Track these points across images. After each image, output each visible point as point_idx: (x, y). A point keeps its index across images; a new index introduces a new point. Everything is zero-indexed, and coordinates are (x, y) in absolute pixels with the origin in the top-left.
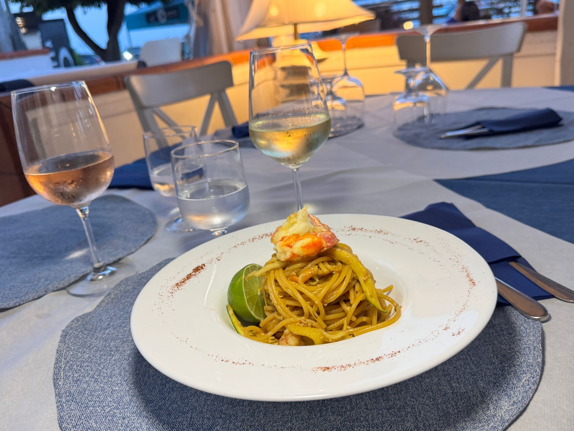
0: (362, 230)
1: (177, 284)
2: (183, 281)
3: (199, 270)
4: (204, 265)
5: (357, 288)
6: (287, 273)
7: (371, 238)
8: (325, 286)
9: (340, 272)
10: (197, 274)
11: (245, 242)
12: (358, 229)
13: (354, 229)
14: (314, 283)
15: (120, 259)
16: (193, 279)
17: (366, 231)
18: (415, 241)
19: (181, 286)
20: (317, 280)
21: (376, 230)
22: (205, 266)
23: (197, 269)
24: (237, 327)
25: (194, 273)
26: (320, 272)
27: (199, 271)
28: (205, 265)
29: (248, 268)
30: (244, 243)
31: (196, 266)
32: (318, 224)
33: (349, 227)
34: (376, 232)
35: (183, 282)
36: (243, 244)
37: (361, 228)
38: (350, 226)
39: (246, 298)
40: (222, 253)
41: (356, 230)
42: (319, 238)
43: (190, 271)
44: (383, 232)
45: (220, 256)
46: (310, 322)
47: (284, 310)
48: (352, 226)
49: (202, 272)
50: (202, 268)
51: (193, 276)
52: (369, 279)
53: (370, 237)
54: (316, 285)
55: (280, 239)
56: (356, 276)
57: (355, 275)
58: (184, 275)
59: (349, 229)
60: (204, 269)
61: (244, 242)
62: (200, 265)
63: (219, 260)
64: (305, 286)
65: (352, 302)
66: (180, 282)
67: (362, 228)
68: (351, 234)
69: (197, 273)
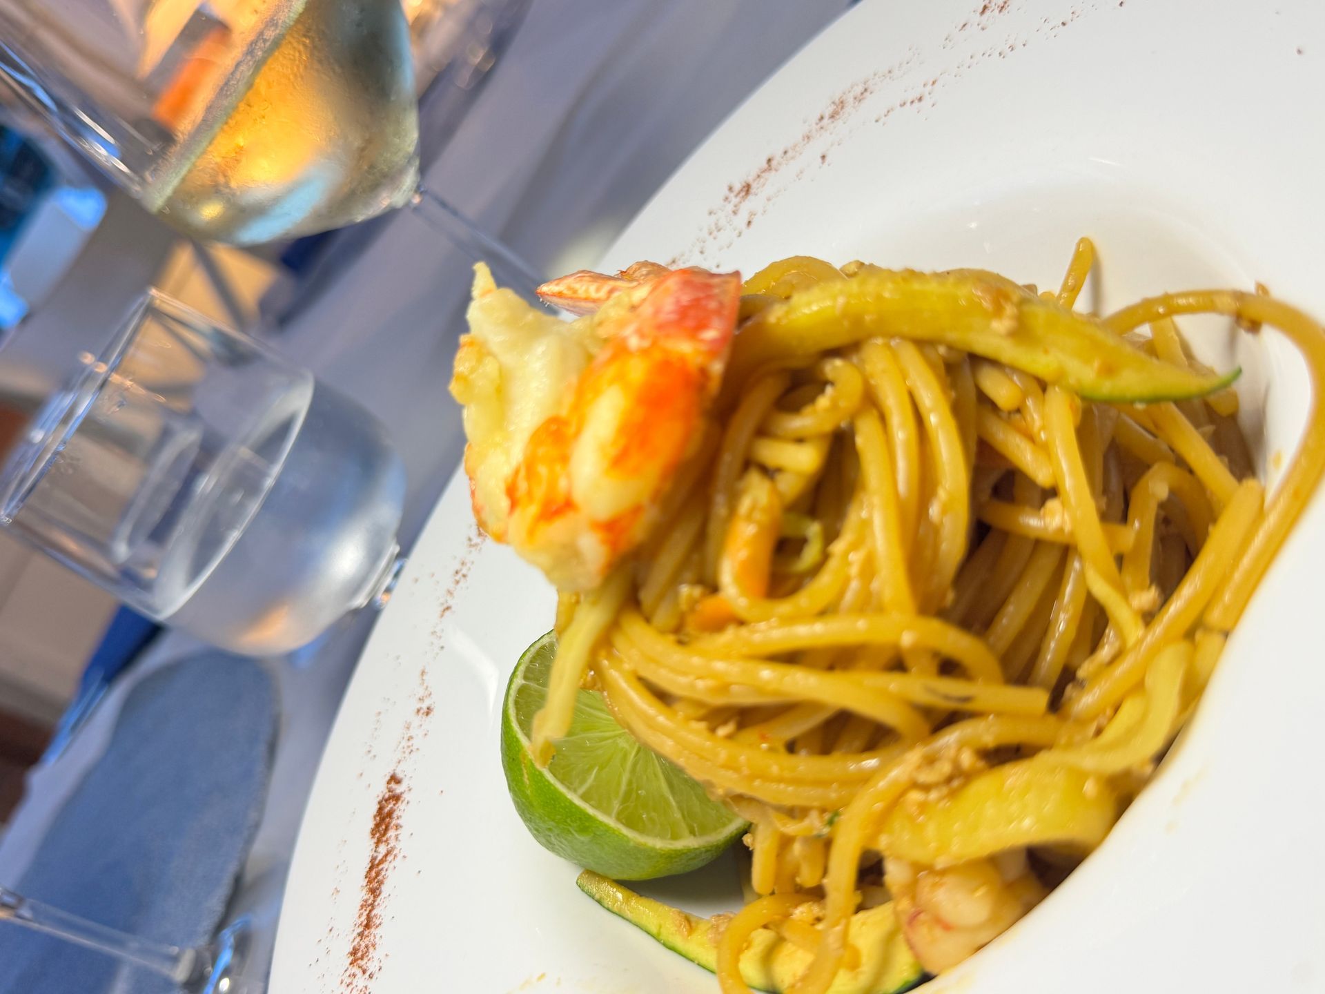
0: (774, 163)
1: (354, 952)
2: (364, 917)
3: (390, 814)
4: (394, 779)
5: (1001, 390)
7: (828, 160)
8: (867, 524)
9: (870, 401)
10: (392, 843)
11: (463, 564)
12: (759, 176)
13: (747, 189)
14: (810, 555)
16: (393, 876)
17: (790, 154)
18: (988, 13)
19: (371, 950)
20: (814, 530)
21: (822, 118)
22: (398, 782)
23: (384, 821)
24: (678, 942)
25: (383, 849)
26: (790, 486)
27: (394, 822)
28: (400, 775)
30: (464, 571)
31: (374, 808)
32: (598, 290)
33: (726, 199)
34: (826, 121)
35: (367, 926)
36: (464, 576)
37: (765, 165)
38: (726, 191)
39: (610, 822)
40: (423, 673)
41: (754, 186)
43: (364, 848)
44: (851, 100)
45: (421, 692)
46: (961, 745)
47: (797, 781)
48: (731, 189)
49: (405, 814)
50: (396, 798)
51: (385, 866)
52: (1026, 308)
53: (823, 157)
54: (825, 557)
55: (504, 503)
56: (950, 347)
57: (942, 350)
58: (356, 892)
59: (730, 207)
60: (406, 796)
61: (458, 567)
62: (380, 789)
63: (429, 711)
65: (1042, 476)
66: (361, 935)
67: (769, 161)
68: (752, 214)
69: (391, 833)
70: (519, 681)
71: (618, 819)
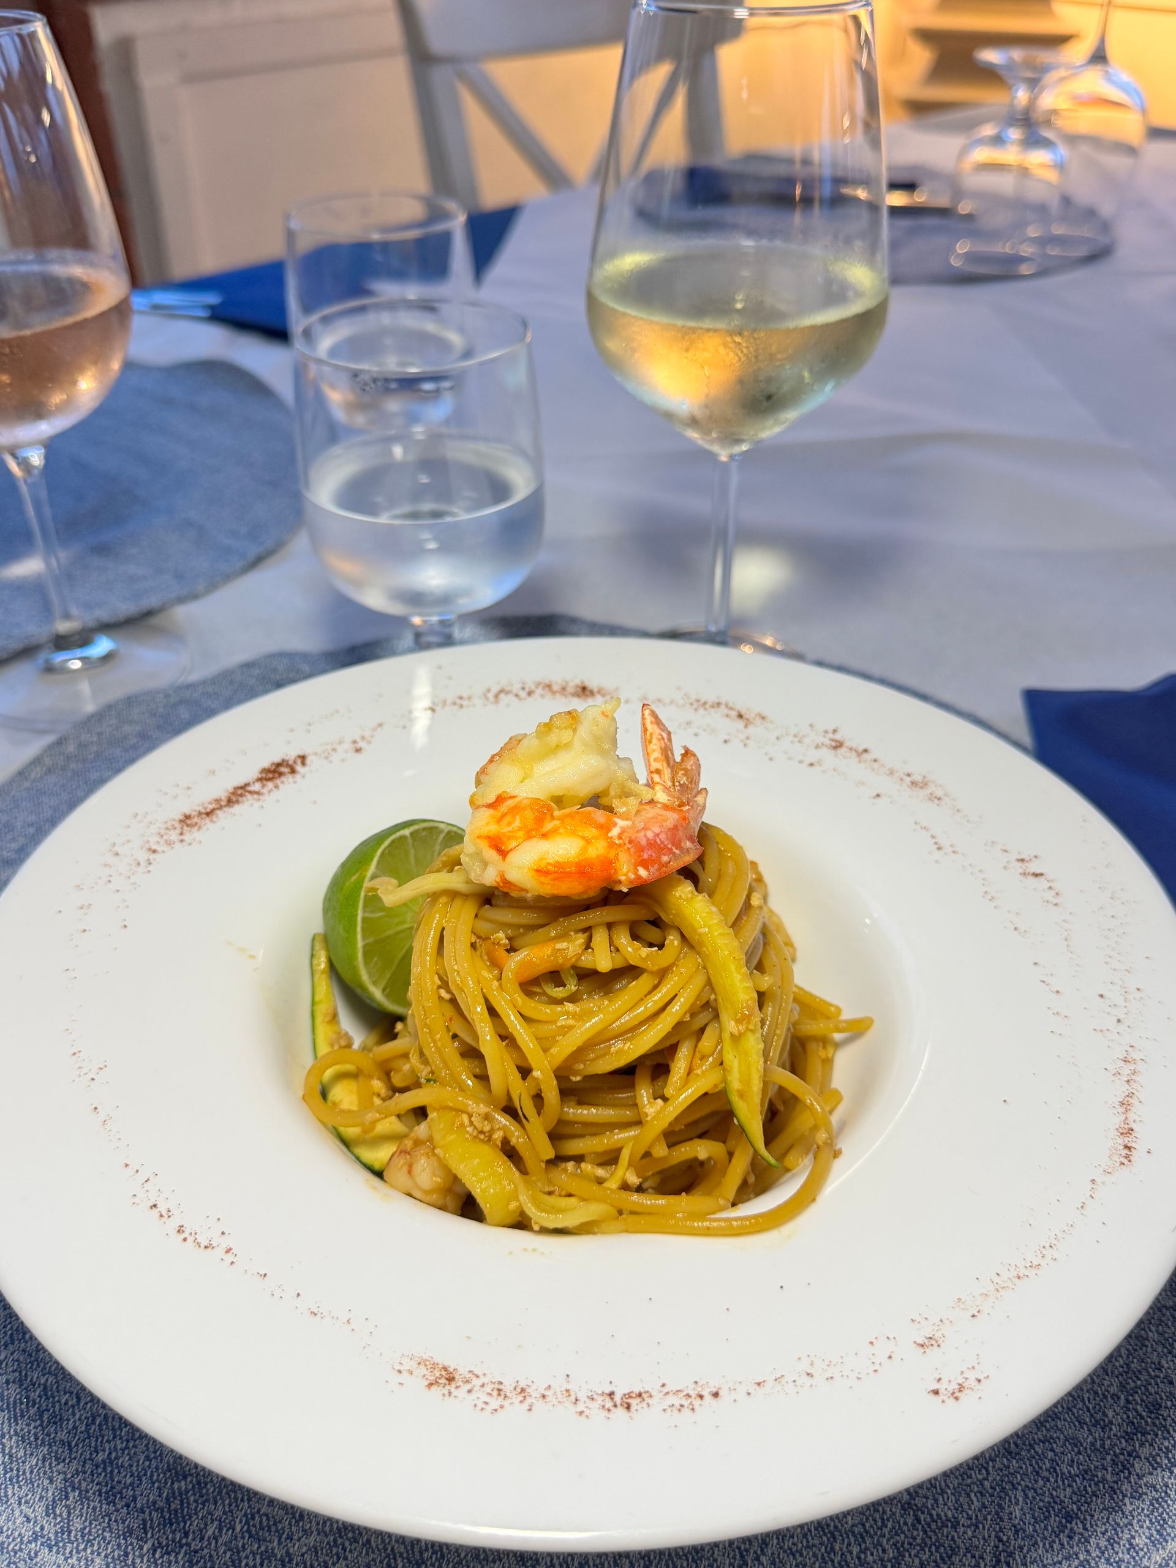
0: (865, 756)
1: (188, 817)
2: (210, 807)
3: (281, 774)
4: (303, 759)
5: (707, 1042)
6: (483, 927)
7: (878, 800)
9: (662, 974)
10: (265, 791)
11: (469, 698)
12: (851, 749)
13: (838, 746)
14: (559, 992)
15: (149, 614)
16: (246, 808)
17: (876, 765)
18: (1020, 864)
19: (197, 828)
20: (572, 987)
21: (909, 775)
22: (303, 764)
23: (274, 772)
24: (319, 1019)
25: (257, 787)
26: (587, 961)
27: (278, 781)
28: (308, 761)
29: (403, 838)
30: (465, 703)
31: (277, 760)
33: (826, 732)
34: (908, 779)
35: (208, 814)
36: (461, 706)
37: (861, 749)
38: (831, 729)
39: (360, 944)
40: (380, 725)
41: (843, 750)
42: (611, 845)
43: (247, 771)
44: (929, 791)
45: (367, 734)
46: (504, 1128)
47: (439, 1051)
48: (835, 731)
49: (288, 785)
50: (293, 771)
51: (249, 796)
52: (749, 1034)
53: (878, 795)
54: (560, 1002)
56: (716, 1000)
57: (713, 997)
58: (221, 788)
59: (820, 739)
60: (298, 777)
61: (465, 695)
62: (291, 754)
63: (358, 750)
64: (520, 999)
65: (669, 1091)
66: (200, 813)
67: (866, 751)
68: (820, 763)
69: (270, 785)
70: (406, 832)
71: (364, 947)
